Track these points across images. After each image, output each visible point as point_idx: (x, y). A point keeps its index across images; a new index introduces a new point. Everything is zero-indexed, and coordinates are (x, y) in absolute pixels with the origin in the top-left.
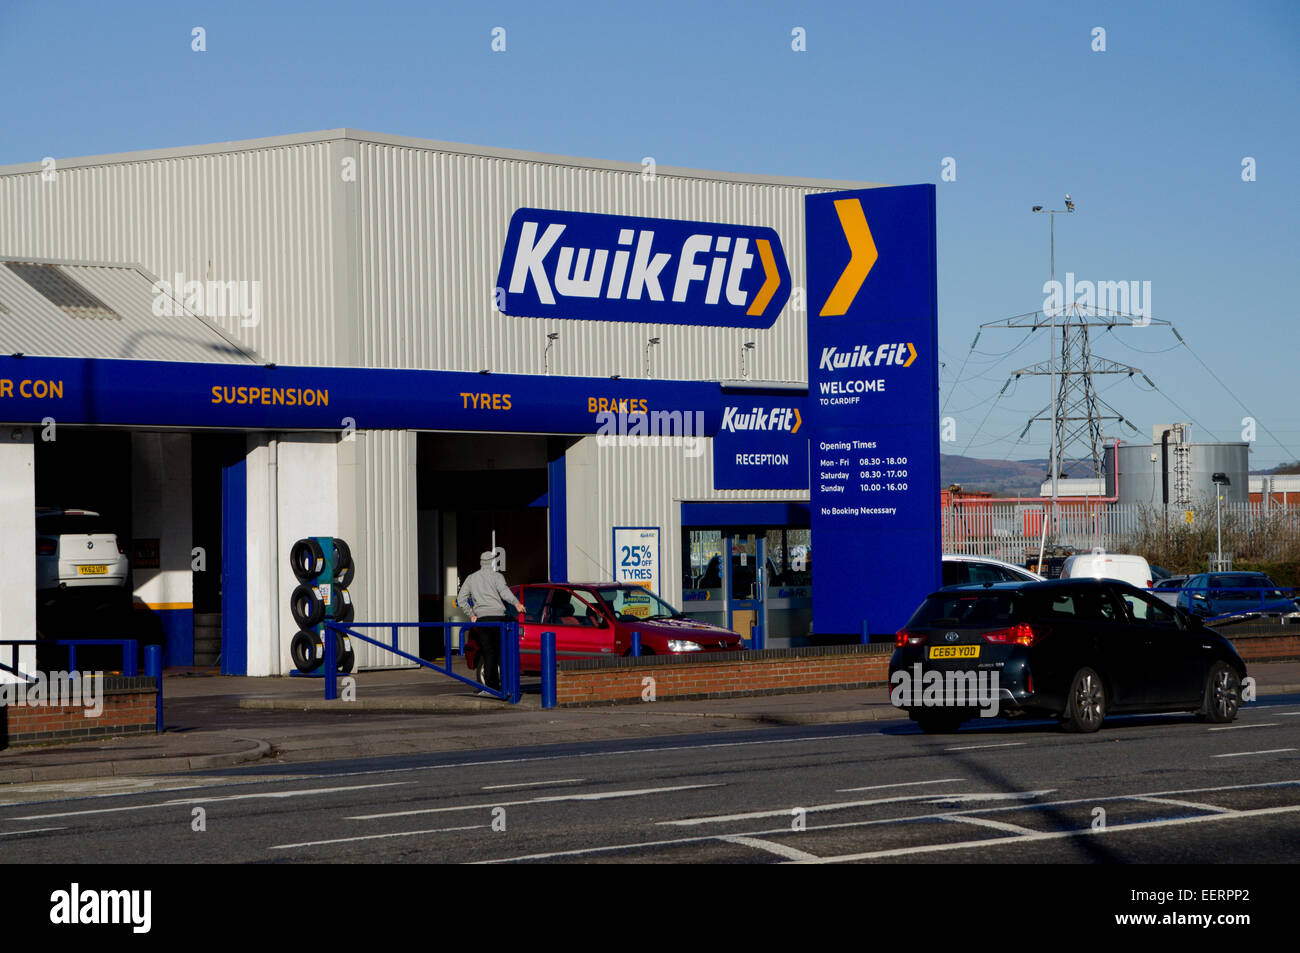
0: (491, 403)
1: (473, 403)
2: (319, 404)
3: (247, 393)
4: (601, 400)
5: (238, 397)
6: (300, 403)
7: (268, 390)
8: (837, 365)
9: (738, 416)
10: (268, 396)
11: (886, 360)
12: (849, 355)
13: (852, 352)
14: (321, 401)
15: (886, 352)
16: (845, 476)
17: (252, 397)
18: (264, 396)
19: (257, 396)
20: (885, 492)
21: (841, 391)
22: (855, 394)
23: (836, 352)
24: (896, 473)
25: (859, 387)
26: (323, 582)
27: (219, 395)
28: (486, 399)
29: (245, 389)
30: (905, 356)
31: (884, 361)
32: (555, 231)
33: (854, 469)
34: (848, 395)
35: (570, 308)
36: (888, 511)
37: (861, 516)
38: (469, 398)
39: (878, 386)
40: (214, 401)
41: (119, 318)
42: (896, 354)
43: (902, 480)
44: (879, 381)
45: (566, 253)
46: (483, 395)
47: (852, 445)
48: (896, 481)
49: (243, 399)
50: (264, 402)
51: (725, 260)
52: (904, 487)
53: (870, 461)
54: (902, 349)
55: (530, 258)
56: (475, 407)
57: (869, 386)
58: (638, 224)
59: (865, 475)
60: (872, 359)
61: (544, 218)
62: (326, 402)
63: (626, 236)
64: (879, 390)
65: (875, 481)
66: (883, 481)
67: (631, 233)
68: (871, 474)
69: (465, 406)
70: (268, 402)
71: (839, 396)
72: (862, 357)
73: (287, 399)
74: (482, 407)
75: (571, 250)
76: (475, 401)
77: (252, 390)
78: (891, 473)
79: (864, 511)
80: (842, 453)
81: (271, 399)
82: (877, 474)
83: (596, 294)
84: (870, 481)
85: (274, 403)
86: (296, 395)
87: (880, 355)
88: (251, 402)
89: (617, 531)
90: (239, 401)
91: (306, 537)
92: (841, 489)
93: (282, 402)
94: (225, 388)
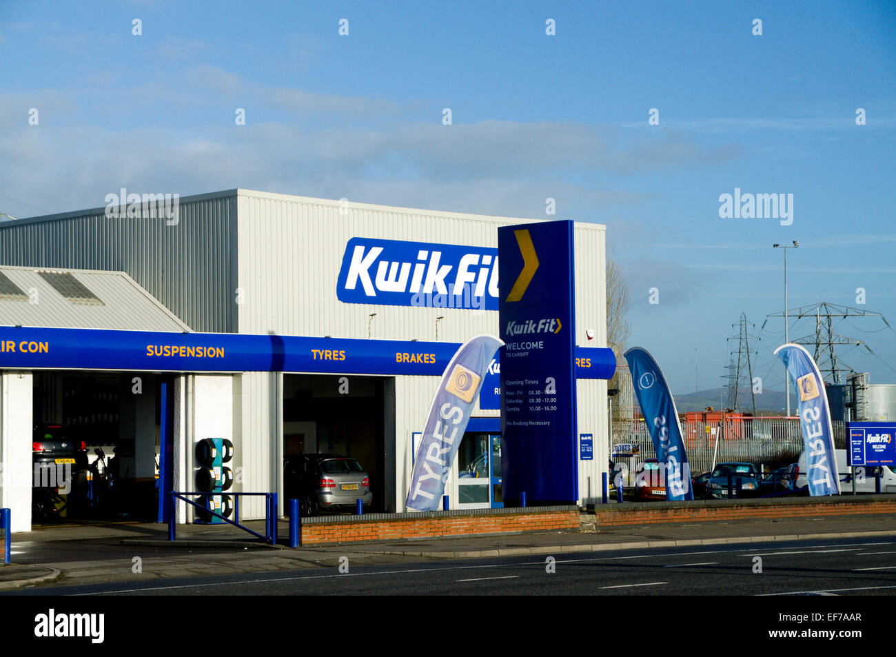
0: (332, 356)
1: (320, 356)
2: (218, 356)
3: (170, 350)
4: (404, 354)
5: (164, 352)
6: (205, 356)
7: (184, 348)
8: (516, 332)
9: (496, 365)
10: (184, 351)
11: (544, 329)
12: (522, 326)
13: (525, 324)
14: (220, 355)
15: (544, 324)
16: (521, 401)
17: (173, 352)
18: (181, 351)
19: (177, 352)
20: (543, 411)
21: (518, 349)
22: (526, 350)
23: (515, 325)
24: (550, 400)
25: (529, 346)
26: (216, 466)
27: (151, 350)
28: (328, 353)
29: (169, 347)
30: (555, 327)
31: (542, 330)
32: (376, 251)
33: (526, 397)
34: (522, 351)
35: (385, 298)
36: (545, 423)
37: (530, 426)
38: (317, 353)
39: (539, 345)
40: (148, 354)
41: (104, 305)
42: (550, 326)
43: (553, 404)
44: (540, 342)
45: (383, 265)
46: (326, 351)
47: (524, 382)
48: (550, 404)
49: (167, 353)
50: (181, 355)
51: (488, 269)
52: (554, 408)
53: (535, 392)
54: (553, 323)
55: (359, 267)
56: (321, 358)
57: (534, 345)
58: (431, 248)
59: (532, 401)
60: (536, 329)
61: (369, 244)
62: (223, 356)
63: (423, 255)
64: (540, 347)
65: (538, 404)
66: (543, 404)
67: (426, 253)
68: (535, 400)
69: (315, 358)
70: (184, 355)
71: (517, 351)
72: (530, 328)
73: (196, 353)
74: (326, 358)
75: (387, 263)
76: (321, 355)
77: (173, 347)
78: (547, 400)
79: (531, 423)
80: (519, 387)
81: (186, 353)
82: (539, 400)
83: (403, 290)
84: (535, 405)
85: (188, 356)
86: (203, 351)
87: (540, 326)
88: (173, 355)
89: (415, 435)
90: (165, 355)
91: (206, 438)
92: (518, 409)
93: (193, 356)
94: (156, 347)
